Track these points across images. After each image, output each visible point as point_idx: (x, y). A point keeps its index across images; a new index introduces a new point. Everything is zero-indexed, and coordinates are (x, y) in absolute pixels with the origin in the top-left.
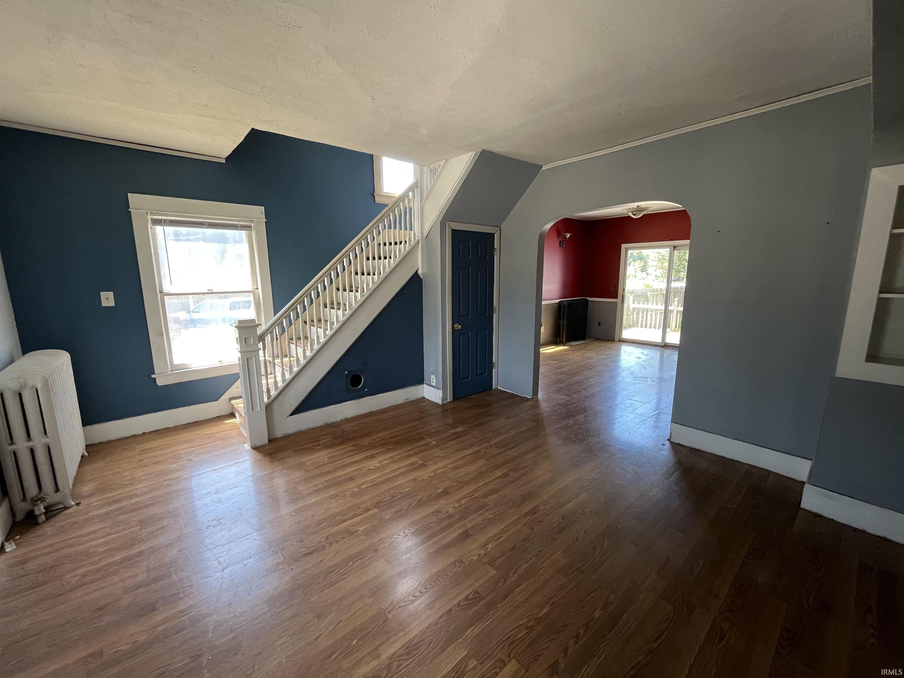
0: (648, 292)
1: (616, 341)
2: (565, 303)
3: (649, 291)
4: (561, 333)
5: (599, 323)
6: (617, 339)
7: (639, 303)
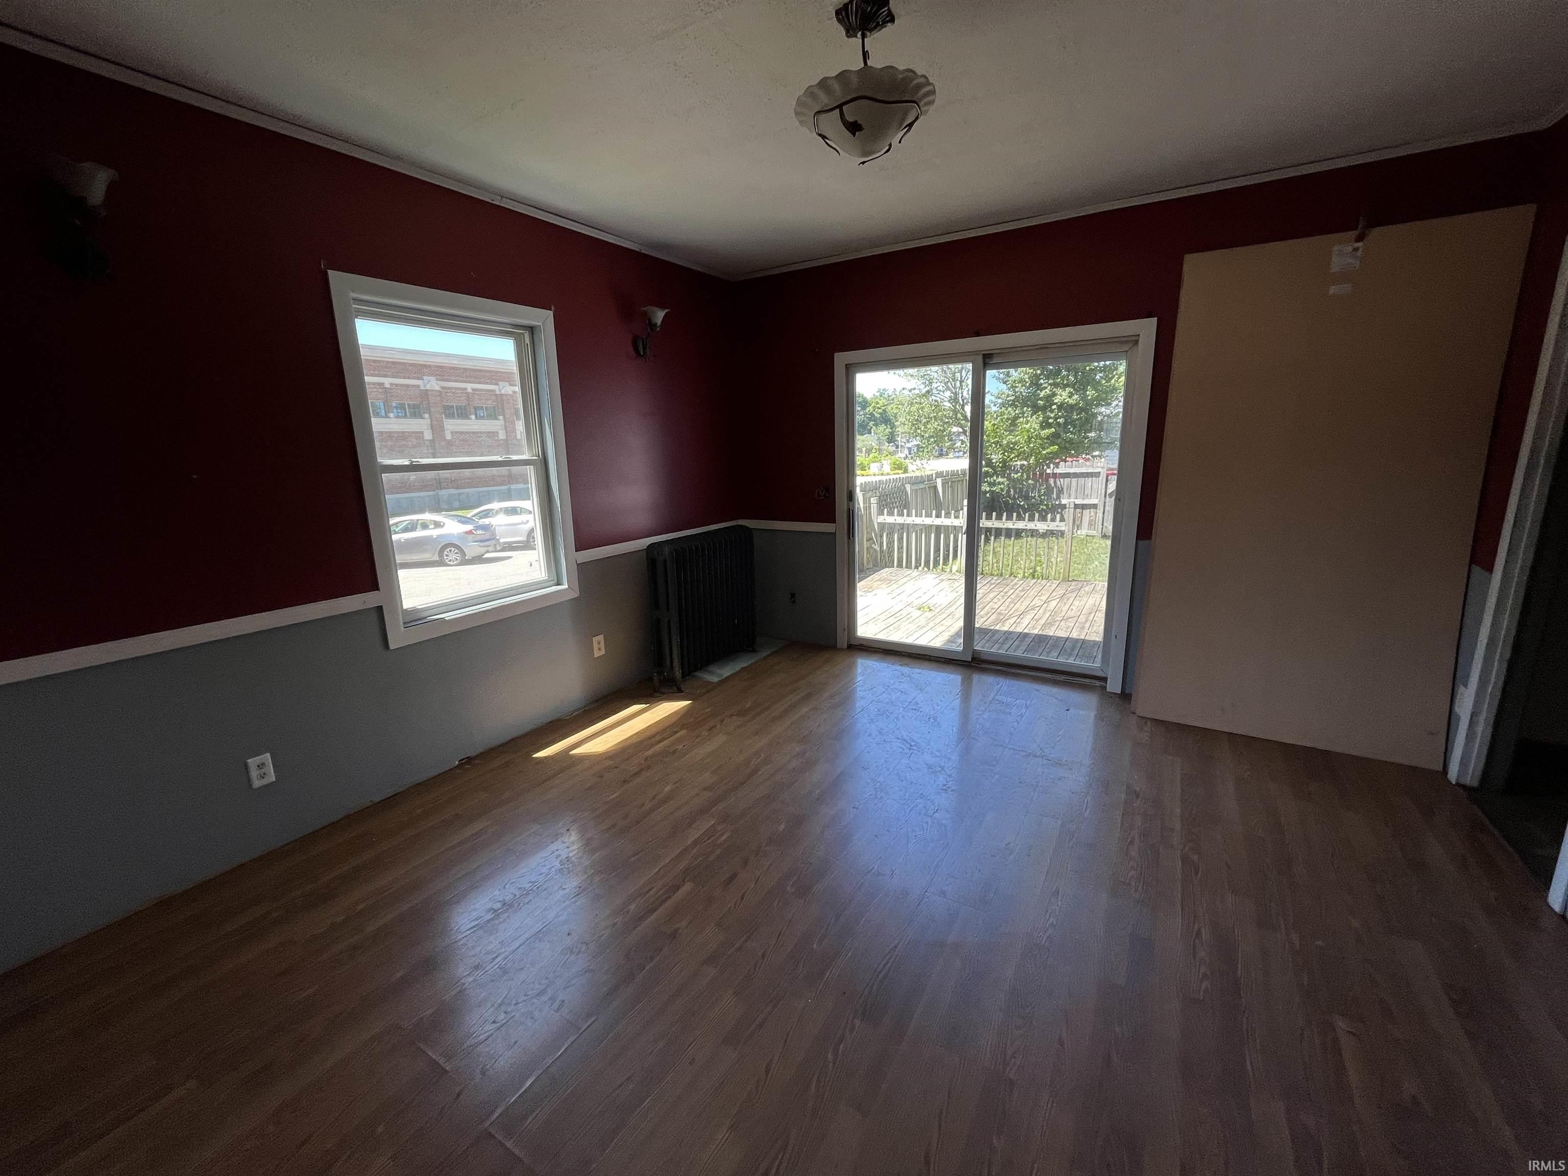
0: (906, 485)
1: (842, 650)
2: (666, 550)
3: (909, 483)
4: (667, 651)
5: (793, 595)
6: (842, 642)
7: (891, 514)
